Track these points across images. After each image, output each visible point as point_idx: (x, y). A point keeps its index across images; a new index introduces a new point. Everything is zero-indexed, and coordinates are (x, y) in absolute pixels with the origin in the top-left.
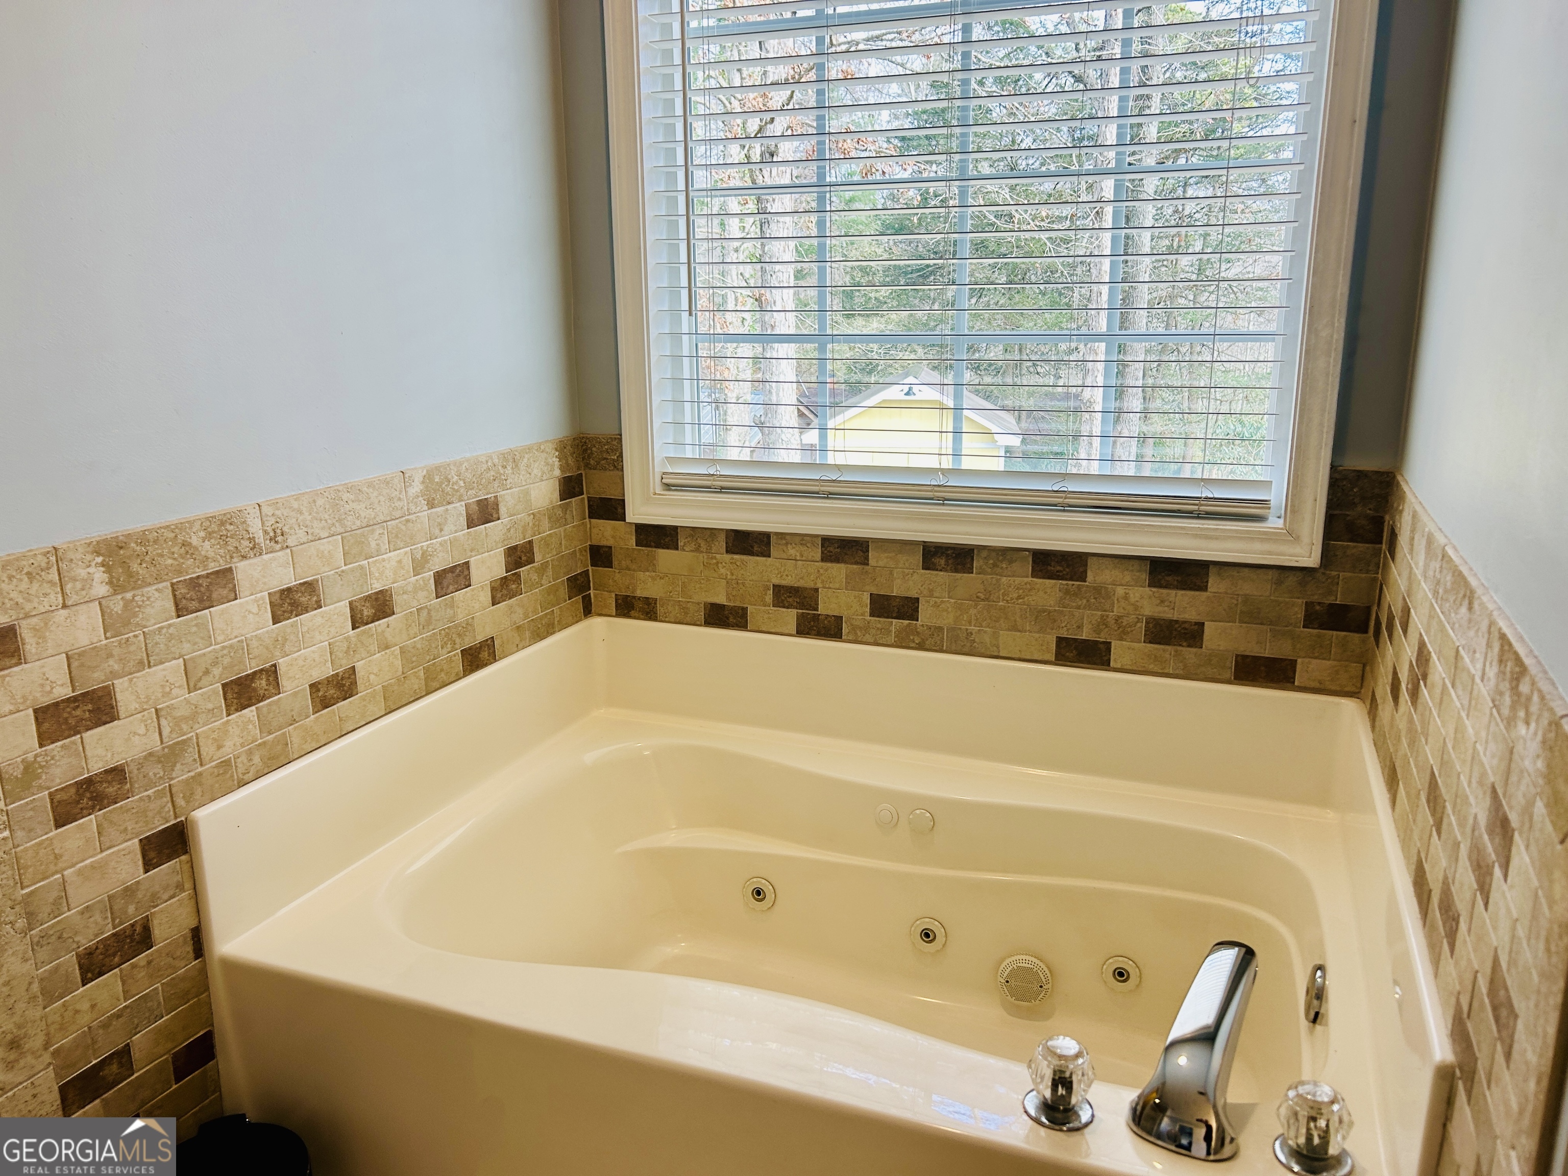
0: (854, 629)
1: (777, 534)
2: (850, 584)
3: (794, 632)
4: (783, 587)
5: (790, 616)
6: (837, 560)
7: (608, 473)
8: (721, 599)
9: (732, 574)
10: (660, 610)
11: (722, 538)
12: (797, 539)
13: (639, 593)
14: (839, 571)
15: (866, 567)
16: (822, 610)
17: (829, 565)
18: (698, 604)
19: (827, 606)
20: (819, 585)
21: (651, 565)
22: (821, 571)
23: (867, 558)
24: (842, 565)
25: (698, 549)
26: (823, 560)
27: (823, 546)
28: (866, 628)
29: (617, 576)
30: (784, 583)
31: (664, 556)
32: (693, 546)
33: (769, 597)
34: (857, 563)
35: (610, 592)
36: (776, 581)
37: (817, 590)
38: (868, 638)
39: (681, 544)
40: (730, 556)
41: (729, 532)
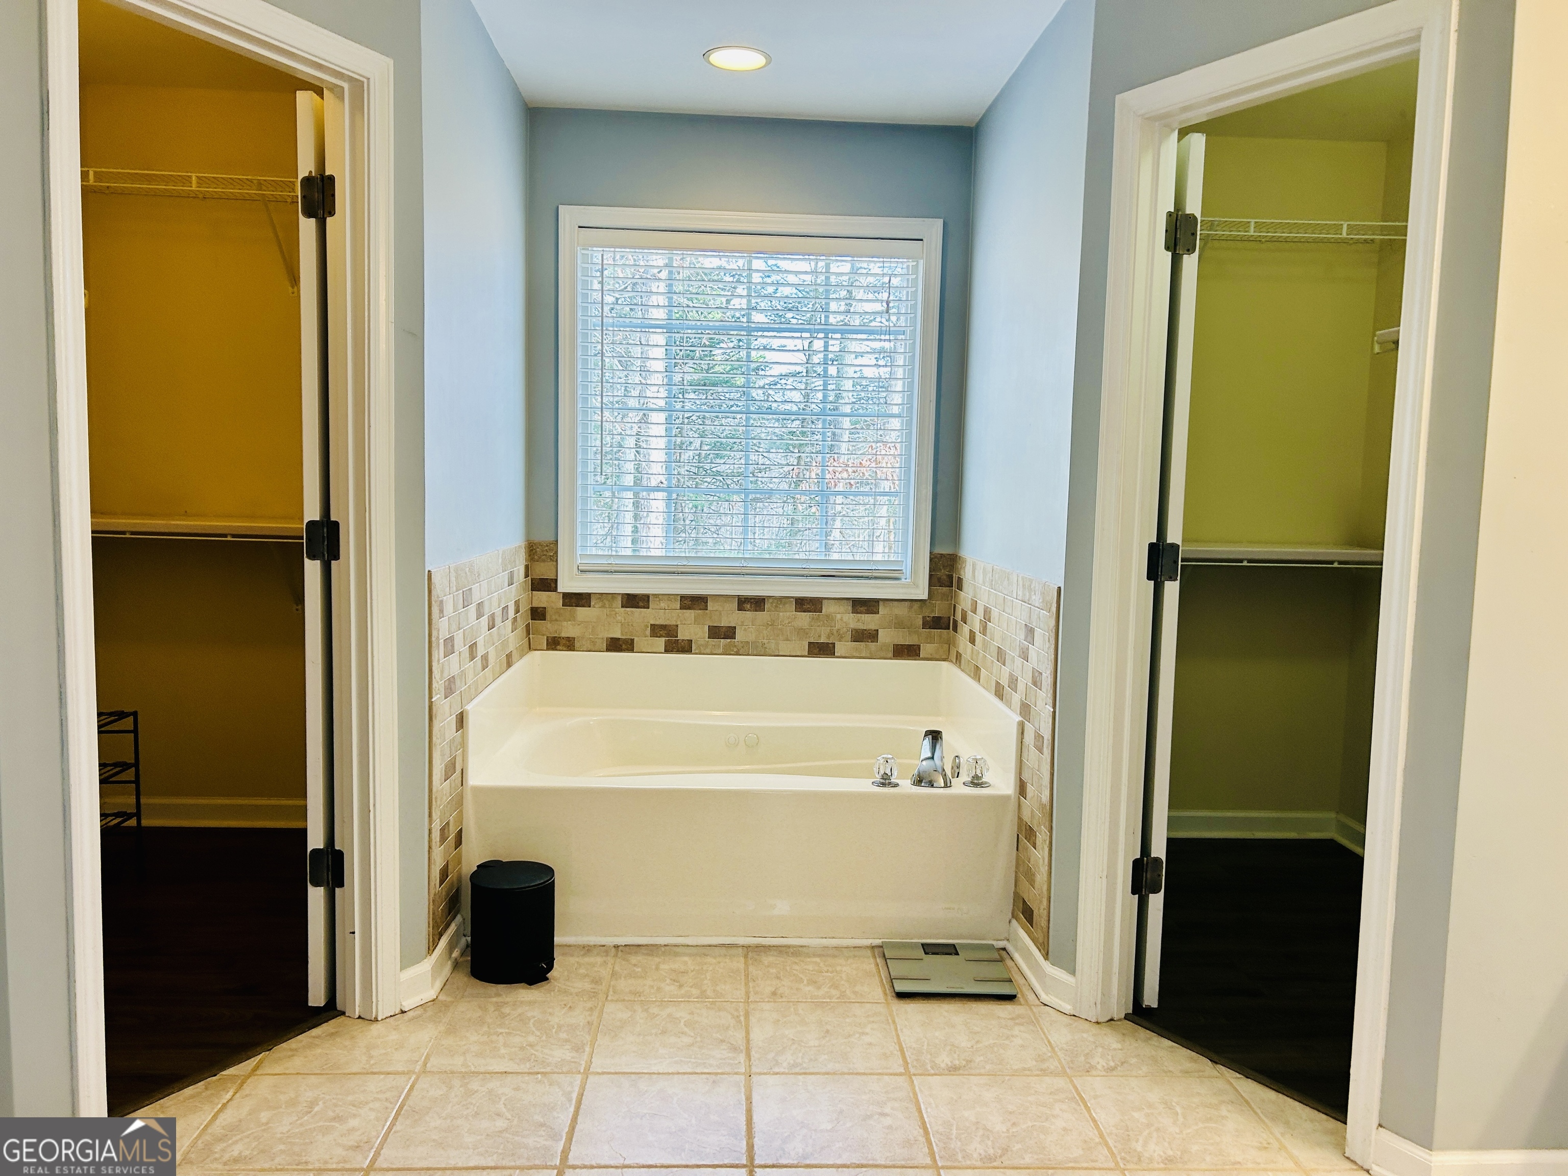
0: (699, 647)
1: (653, 595)
2: (697, 621)
3: (663, 651)
4: (657, 625)
5: (661, 642)
6: (689, 608)
7: (546, 563)
8: (618, 635)
9: (625, 620)
10: (577, 644)
11: (620, 598)
12: (666, 597)
13: (563, 635)
14: (690, 614)
15: (706, 611)
16: (680, 637)
17: (685, 611)
18: (603, 638)
19: (683, 635)
20: (679, 623)
21: (573, 618)
22: (680, 615)
23: (707, 606)
24: (692, 611)
25: (603, 606)
26: (681, 609)
27: (681, 600)
28: (706, 646)
29: (549, 625)
30: (657, 623)
31: (581, 612)
32: (601, 604)
33: (648, 632)
34: (700, 609)
35: (543, 635)
36: (652, 622)
37: (677, 626)
38: (708, 651)
39: (592, 604)
40: (624, 609)
41: (623, 595)
